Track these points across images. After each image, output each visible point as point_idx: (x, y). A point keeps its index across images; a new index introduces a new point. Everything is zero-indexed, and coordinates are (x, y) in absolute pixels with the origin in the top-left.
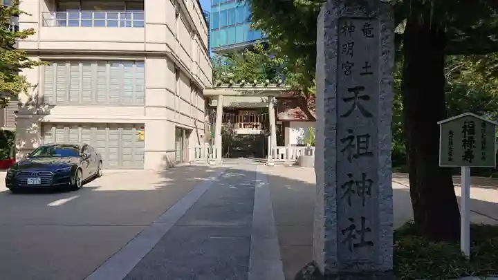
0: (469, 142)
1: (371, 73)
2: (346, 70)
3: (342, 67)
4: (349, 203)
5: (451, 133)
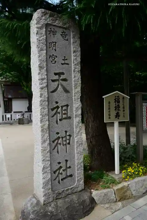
0: (117, 108)
1: (68, 64)
2: (52, 60)
3: (50, 57)
4: (58, 152)
5: (109, 103)
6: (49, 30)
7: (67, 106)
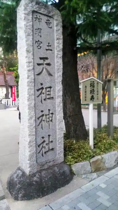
0: (92, 91)
1: (51, 50)
2: (38, 46)
3: (36, 43)
4: (42, 128)
5: (86, 87)
6: (35, 17)
7: (50, 88)
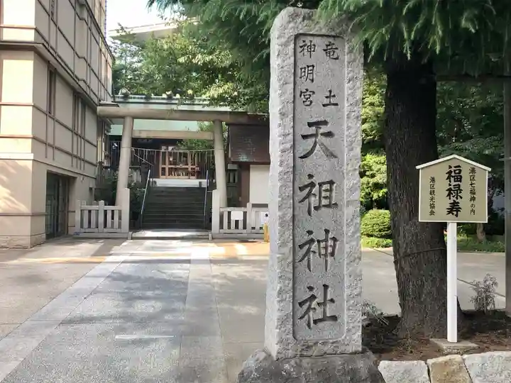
0: (454, 191)
1: (336, 104)
2: (304, 100)
3: (301, 96)
4: (309, 267)
5: (433, 180)
6: (302, 44)
7: (331, 183)
